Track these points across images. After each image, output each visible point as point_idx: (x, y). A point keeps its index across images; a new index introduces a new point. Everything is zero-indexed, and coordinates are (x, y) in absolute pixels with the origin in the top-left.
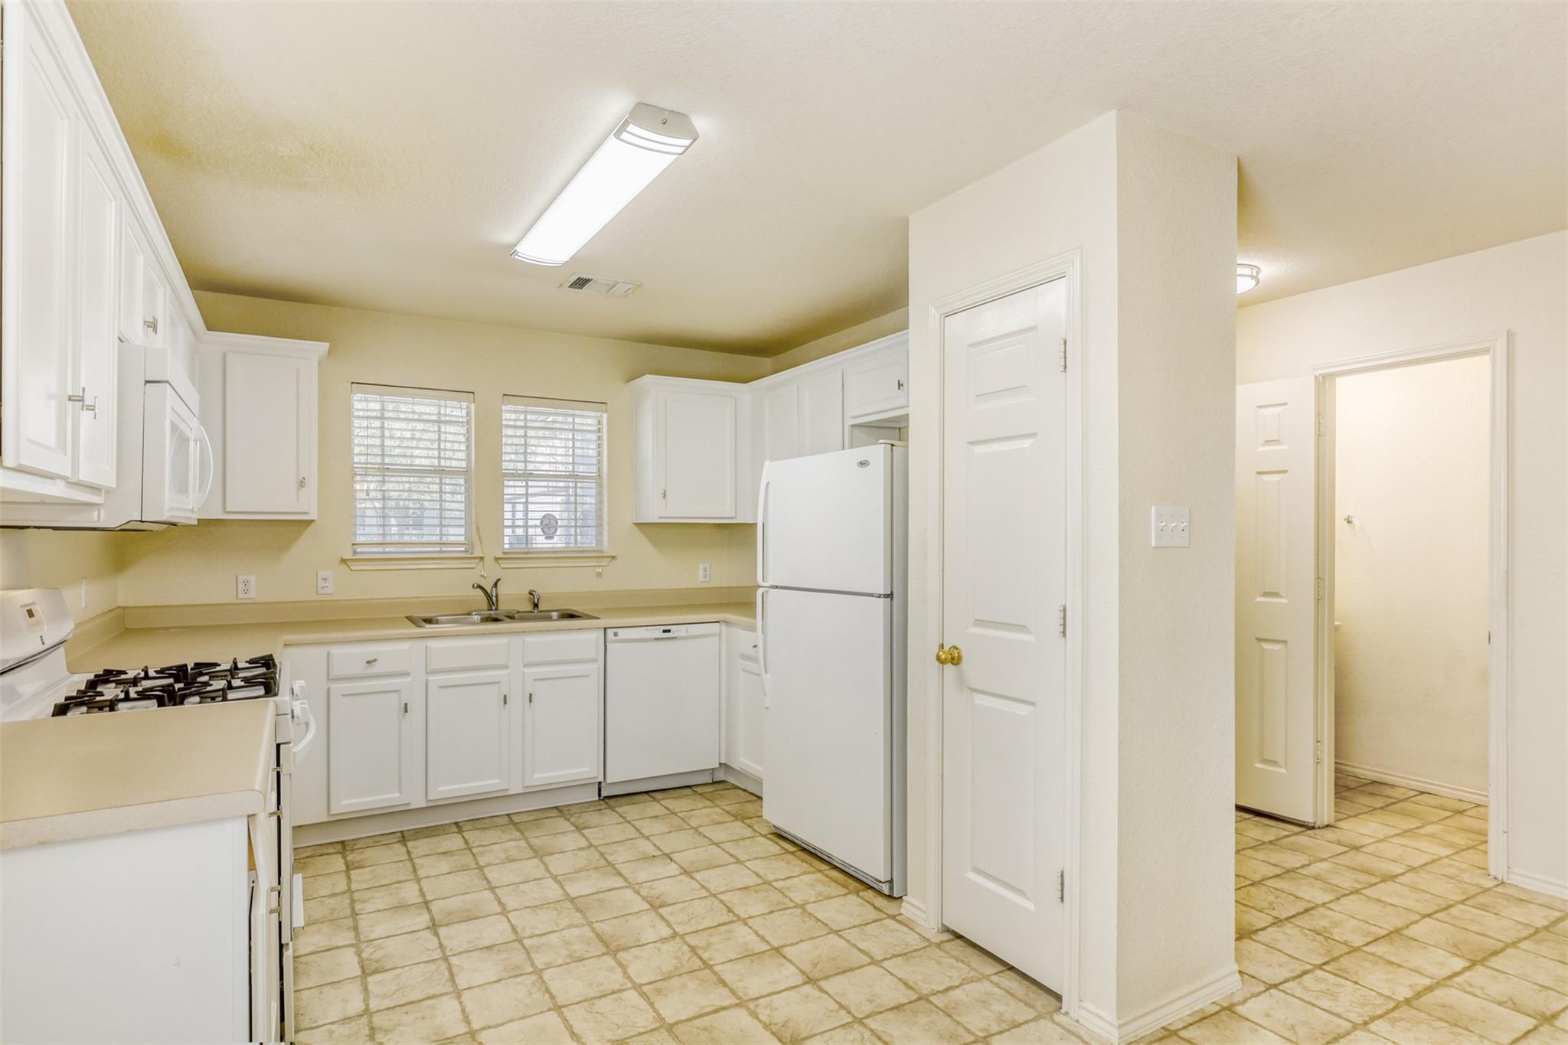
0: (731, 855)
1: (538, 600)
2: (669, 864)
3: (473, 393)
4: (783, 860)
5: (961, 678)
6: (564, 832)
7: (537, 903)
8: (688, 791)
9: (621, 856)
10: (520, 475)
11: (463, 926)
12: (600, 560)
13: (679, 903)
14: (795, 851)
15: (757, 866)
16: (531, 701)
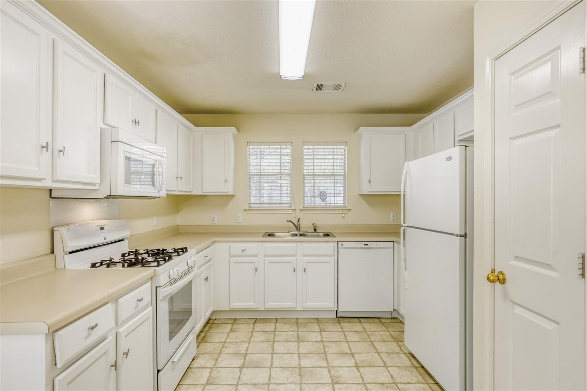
0: (383, 361)
1: (316, 227)
2: (351, 359)
3: (291, 142)
4: (409, 371)
5: (505, 295)
6: (314, 332)
7: (285, 366)
8: (378, 320)
9: (332, 349)
10: (311, 175)
11: (253, 370)
12: (343, 211)
13: (346, 383)
14: (418, 367)
15: (394, 371)
16: (305, 271)
